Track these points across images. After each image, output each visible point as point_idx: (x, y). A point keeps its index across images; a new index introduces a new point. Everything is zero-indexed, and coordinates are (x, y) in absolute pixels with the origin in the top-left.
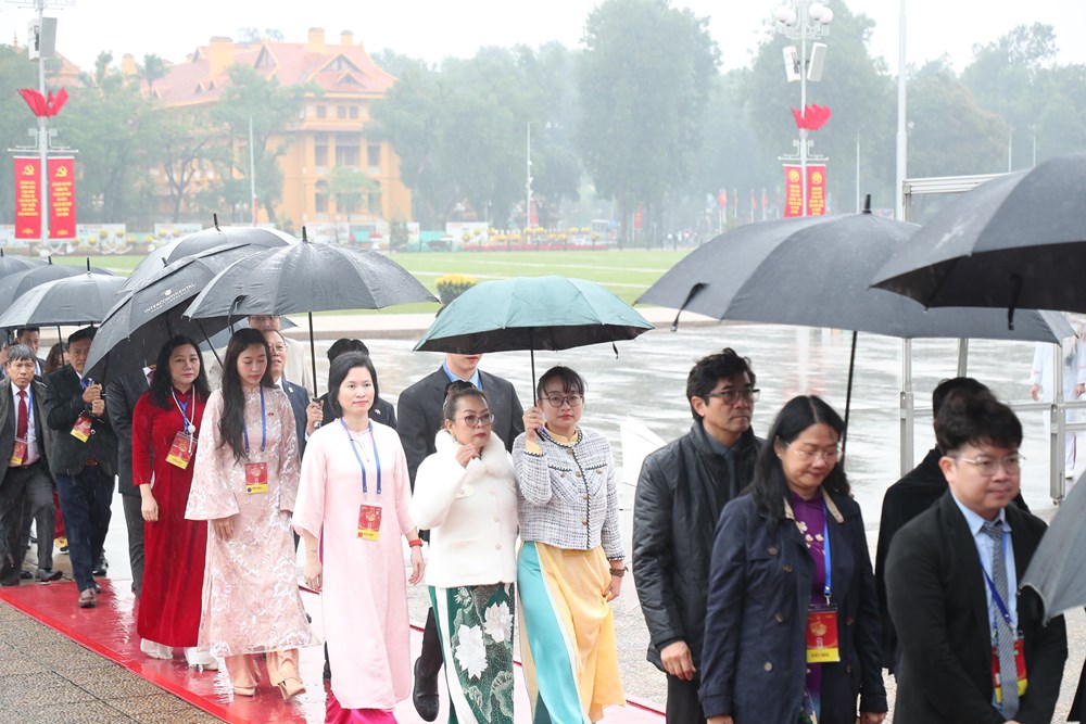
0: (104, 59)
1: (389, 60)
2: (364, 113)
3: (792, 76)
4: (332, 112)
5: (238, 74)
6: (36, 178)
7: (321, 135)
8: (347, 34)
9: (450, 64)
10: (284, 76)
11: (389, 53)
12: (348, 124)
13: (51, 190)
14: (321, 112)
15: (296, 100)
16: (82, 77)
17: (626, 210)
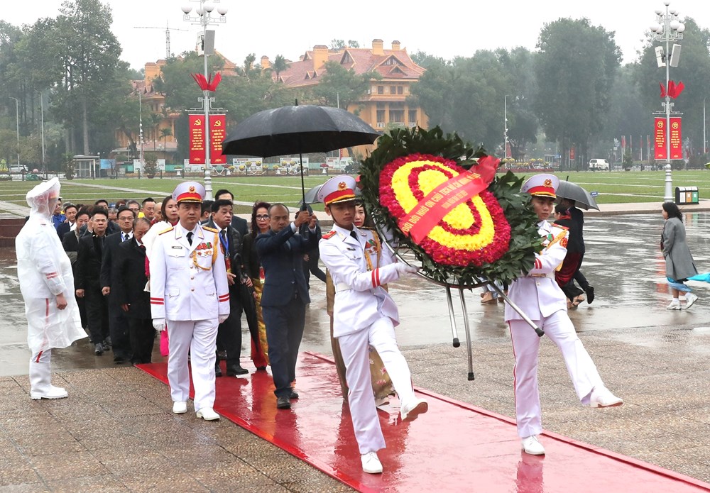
0: (250, 59)
1: (421, 59)
2: (406, 91)
3: (660, 64)
4: (387, 90)
5: (330, 67)
6: (203, 126)
7: (380, 104)
8: (396, 43)
9: (459, 60)
10: (359, 69)
11: (422, 55)
12: (396, 98)
13: (211, 134)
14: (381, 90)
15: (366, 82)
16: (237, 70)
17: (564, 149)
